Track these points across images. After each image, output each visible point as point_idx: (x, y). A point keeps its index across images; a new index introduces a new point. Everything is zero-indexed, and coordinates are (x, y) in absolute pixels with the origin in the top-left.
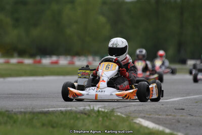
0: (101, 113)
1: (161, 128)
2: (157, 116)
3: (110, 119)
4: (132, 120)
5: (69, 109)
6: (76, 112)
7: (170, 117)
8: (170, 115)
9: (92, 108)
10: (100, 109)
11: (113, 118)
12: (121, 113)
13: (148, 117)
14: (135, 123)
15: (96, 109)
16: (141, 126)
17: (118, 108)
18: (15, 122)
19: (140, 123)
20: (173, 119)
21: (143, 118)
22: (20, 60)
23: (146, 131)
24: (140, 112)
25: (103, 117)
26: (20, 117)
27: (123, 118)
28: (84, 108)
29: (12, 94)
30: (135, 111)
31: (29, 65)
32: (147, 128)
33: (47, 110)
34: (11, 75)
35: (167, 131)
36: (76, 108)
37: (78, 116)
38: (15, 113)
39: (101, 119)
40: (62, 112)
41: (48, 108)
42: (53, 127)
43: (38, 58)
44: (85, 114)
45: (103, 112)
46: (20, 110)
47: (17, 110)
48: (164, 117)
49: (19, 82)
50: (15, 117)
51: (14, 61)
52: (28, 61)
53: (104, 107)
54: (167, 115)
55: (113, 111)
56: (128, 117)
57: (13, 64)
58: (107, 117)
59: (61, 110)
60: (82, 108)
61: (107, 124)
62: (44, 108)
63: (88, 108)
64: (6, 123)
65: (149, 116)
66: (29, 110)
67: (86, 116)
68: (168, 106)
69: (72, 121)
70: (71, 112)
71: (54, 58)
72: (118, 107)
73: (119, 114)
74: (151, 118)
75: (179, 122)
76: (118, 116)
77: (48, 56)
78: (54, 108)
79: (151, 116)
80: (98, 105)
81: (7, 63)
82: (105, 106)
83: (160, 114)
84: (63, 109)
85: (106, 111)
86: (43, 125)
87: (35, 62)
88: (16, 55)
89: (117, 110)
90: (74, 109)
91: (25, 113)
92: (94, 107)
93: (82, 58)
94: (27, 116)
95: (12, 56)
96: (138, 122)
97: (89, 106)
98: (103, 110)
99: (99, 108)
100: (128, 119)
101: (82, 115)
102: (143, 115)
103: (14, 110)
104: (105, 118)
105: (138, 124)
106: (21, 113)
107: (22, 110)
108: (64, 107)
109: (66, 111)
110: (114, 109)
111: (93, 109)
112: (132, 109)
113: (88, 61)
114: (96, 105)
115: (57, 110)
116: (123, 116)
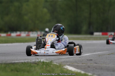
1: (79, 71)
3: (50, 66)
4: (63, 66)
5: (26, 61)
6: (31, 63)
7: (84, 64)
9: (40, 60)
10: (44, 61)
11: (52, 66)
14: (64, 68)
16: (68, 70)
17: (54, 60)
20: (86, 66)
21: (69, 65)
24: (67, 62)
27: (58, 65)
30: (64, 61)
31: (4, 37)
32: (71, 71)
35: (83, 72)
36: (31, 60)
37: (32, 65)
39: (45, 66)
41: (15, 61)
42: (17, 71)
43: (9, 33)
44: (36, 64)
45: (46, 63)
48: (81, 64)
53: (47, 60)
55: (51, 62)
56: (60, 65)
58: (48, 65)
59: (22, 62)
61: (48, 69)
62: (12, 61)
66: (4, 62)
67: (36, 65)
68: (83, 58)
69: (28, 68)
70: (28, 63)
71: (18, 33)
73: (55, 63)
74: (73, 65)
75: (89, 67)
76: (54, 65)
78: (18, 60)
80: (43, 58)
83: (78, 63)
84: (23, 61)
85: (48, 62)
86: (12, 70)
87: (7, 35)
91: (1, 64)
93: (34, 33)
94: (3, 65)
96: (66, 67)
97: (38, 59)
98: (46, 61)
99: (44, 60)
101: (34, 64)
105: (66, 69)
108: (24, 60)
109: (25, 62)
112: (63, 60)
113: (37, 34)
114: (42, 58)
115: (20, 62)
116: (57, 64)
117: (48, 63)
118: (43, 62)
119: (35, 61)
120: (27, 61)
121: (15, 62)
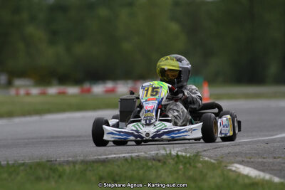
0: (182, 158)
1: (267, 177)
2: (260, 160)
3: (196, 167)
4: (226, 166)
5: (134, 155)
6: (146, 159)
7: (279, 160)
8: (279, 158)
9: (168, 152)
10: (180, 153)
11: (199, 165)
12: (210, 157)
13: (248, 162)
14: (231, 170)
15: (174, 153)
16: (239, 175)
17: (205, 151)
18: (60, 176)
19: (238, 170)
21: (241, 163)
22: (62, 88)
23: (247, 181)
24: (236, 154)
25: (185, 164)
26: (67, 168)
27: (214, 164)
28: (156, 152)
29: (53, 137)
30: (229, 153)
31: (74, 96)
32: (247, 176)
33: (104, 157)
34: (49, 111)
35: (277, 180)
36: (145, 153)
37: (150, 164)
38: (60, 164)
39: (181, 167)
40: (126, 159)
41: (106, 155)
43: (86, 86)
44: (159, 161)
45: (184, 157)
46: (66, 159)
47: (62, 159)
48: (271, 160)
49: (63, 120)
50: (60, 169)
51: (53, 90)
52: (73, 90)
53: (185, 151)
54: (275, 158)
55: (197, 155)
56: (220, 162)
57: (52, 96)
58: (190, 164)
59: (124, 157)
60: (153, 153)
61: (191, 173)
62: (101, 156)
63: (163, 152)
64: (48, 179)
65: (248, 159)
66: (79, 158)
67: (160, 164)
68: (275, 145)
69: (141, 172)
70: (138, 159)
71: (110, 85)
72: (206, 149)
73: (206, 159)
74: (252, 162)
76: (206, 162)
77: (101, 82)
78: (115, 154)
79: (252, 160)
80: (177, 147)
81: (44, 94)
82: (186, 149)
83: (265, 156)
84: (127, 155)
85: (188, 155)
87: (83, 91)
88: (55, 82)
89: (205, 153)
90: (142, 154)
91: (74, 163)
92: (170, 150)
94: (78, 167)
95: (49, 84)
96: (234, 169)
97: (165, 149)
98: (184, 154)
99: (178, 151)
100: (220, 165)
101: (154, 162)
102: (240, 159)
103: (58, 160)
104: (188, 165)
105: (234, 171)
106: (68, 162)
107: (70, 159)
108: (128, 153)
109: (132, 158)
110: (198, 153)
111: (170, 153)
114: (174, 148)
115: (119, 157)
116: (213, 161)
117: (189, 158)
118: (177, 156)
119: (157, 154)
120: (137, 154)
121: (107, 158)
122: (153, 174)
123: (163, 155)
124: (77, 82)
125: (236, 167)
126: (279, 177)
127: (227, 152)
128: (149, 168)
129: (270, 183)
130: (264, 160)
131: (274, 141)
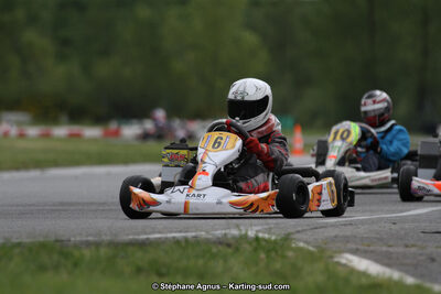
0: (263, 243)
1: (396, 275)
2: (384, 249)
3: (284, 257)
4: (332, 257)
5: (190, 235)
6: (207, 242)
7: (413, 250)
8: (413, 246)
9: (243, 232)
10: (260, 235)
11: (290, 254)
12: (306, 242)
13: (366, 252)
14: (338, 263)
15: (251, 234)
16: (352, 271)
17: (298, 232)
18: (76, 265)
19: (350, 264)
20: (421, 255)
21: (355, 252)
22: (75, 129)
23: (364, 281)
24: (347, 239)
25: (268, 252)
26: (87, 253)
27: (309, 251)
28: (224, 232)
29: (62, 204)
30: (336, 237)
31: (94, 140)
32: (364, 274)
33: (144, 237)
34: (56, 164)
35: (410, 280)
36: (207, 232)
37: (214, 250)
38: (78, 246)
39: (263, 255)
40: (177, 242)
41: (146, 233)
42: (160, 275)
43: (113, 126)
44: (229, 245)
45: (267, 241)
46: (84, 239)
47: (78, 239)
48: (401, 249)
49: (76, 177)
50: (76, 253)
51: (61, 131)
52: (92, 132)
53: (269, 231)
54: (407, 246)
55: (287, 238)
56: (322, 250)
57: (60, 139)
58: (276, 252)
59: (174, 238)
60: (219, 233)
61: (278, 266)
62: (138, 235)
63: (235, 232)
64: (56, 267)
65: (366, 248)
66: (107, 238)
67: (230, 251)
68: (407, 226)
69: (201, 262)
70: (197, 242)
72: (300, 229)
73: (301, 244)
74: (372, 252)
75: (433, 260)
76: (301, 249)
77: (135, 121)
78: (160, 233)
79: (372, 248)
80: (256, 225)
81: (46, 136)
82: (270, 228)
83: (391, 243)
84: (178, 236)
85: (273, 238)
86: (139, 270)
87: (108, 134)
88: (64, 118)
89: (297, 236)
90: (202, 234)
91: (98, 245)
92: (247, 231)
94: (103, 251)
95: (55, 121)
96: (343, 261)
97: (238, 226)
98: (266, 236)
99: (257, 231)
100: (322, 255)
101: (220, 247)
102: (354, 246)
103: (72, 239)
104: (273, 254)
105: (345, 265)
106: (88, 244)
107: (90, 238)
108: (180, 232)
109: (186, 240)
110: (289, 234)
111: (246, 236)
112: (332, 232)
114: (251, 225)
115: (166, 238)
116: (311, 248)
117: (275, 242)
118: (257, 239)
119: (225, 234)
120: (194, 234)
121: (147, 239)
122: (219, 266)
123: (234, 237)
124: (99, 120)
125: (347, 259)
126: (413, 275)
127: (333, 234)
128: (214, 256)
129: (399, 284)
130: (391, 249)
131: (405, 220)
